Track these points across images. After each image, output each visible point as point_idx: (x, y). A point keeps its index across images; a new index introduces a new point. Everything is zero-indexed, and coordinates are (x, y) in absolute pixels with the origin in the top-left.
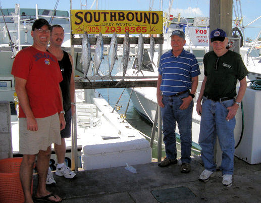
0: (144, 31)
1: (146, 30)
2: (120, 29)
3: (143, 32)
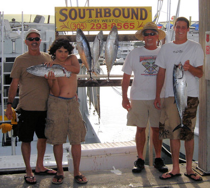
0: (132, 27)
1: (134, 27)
2: (106, 26)
3: (130, 28)
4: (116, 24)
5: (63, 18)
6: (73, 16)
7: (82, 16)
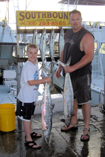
4: (55, 22)
5: (22, 18)
6: (28, 17)
7: (34, 17)
